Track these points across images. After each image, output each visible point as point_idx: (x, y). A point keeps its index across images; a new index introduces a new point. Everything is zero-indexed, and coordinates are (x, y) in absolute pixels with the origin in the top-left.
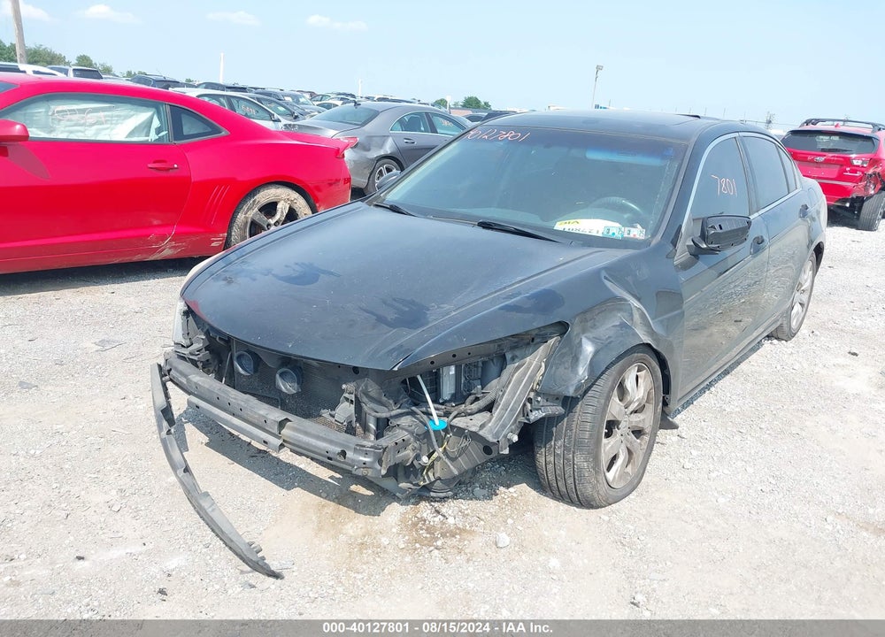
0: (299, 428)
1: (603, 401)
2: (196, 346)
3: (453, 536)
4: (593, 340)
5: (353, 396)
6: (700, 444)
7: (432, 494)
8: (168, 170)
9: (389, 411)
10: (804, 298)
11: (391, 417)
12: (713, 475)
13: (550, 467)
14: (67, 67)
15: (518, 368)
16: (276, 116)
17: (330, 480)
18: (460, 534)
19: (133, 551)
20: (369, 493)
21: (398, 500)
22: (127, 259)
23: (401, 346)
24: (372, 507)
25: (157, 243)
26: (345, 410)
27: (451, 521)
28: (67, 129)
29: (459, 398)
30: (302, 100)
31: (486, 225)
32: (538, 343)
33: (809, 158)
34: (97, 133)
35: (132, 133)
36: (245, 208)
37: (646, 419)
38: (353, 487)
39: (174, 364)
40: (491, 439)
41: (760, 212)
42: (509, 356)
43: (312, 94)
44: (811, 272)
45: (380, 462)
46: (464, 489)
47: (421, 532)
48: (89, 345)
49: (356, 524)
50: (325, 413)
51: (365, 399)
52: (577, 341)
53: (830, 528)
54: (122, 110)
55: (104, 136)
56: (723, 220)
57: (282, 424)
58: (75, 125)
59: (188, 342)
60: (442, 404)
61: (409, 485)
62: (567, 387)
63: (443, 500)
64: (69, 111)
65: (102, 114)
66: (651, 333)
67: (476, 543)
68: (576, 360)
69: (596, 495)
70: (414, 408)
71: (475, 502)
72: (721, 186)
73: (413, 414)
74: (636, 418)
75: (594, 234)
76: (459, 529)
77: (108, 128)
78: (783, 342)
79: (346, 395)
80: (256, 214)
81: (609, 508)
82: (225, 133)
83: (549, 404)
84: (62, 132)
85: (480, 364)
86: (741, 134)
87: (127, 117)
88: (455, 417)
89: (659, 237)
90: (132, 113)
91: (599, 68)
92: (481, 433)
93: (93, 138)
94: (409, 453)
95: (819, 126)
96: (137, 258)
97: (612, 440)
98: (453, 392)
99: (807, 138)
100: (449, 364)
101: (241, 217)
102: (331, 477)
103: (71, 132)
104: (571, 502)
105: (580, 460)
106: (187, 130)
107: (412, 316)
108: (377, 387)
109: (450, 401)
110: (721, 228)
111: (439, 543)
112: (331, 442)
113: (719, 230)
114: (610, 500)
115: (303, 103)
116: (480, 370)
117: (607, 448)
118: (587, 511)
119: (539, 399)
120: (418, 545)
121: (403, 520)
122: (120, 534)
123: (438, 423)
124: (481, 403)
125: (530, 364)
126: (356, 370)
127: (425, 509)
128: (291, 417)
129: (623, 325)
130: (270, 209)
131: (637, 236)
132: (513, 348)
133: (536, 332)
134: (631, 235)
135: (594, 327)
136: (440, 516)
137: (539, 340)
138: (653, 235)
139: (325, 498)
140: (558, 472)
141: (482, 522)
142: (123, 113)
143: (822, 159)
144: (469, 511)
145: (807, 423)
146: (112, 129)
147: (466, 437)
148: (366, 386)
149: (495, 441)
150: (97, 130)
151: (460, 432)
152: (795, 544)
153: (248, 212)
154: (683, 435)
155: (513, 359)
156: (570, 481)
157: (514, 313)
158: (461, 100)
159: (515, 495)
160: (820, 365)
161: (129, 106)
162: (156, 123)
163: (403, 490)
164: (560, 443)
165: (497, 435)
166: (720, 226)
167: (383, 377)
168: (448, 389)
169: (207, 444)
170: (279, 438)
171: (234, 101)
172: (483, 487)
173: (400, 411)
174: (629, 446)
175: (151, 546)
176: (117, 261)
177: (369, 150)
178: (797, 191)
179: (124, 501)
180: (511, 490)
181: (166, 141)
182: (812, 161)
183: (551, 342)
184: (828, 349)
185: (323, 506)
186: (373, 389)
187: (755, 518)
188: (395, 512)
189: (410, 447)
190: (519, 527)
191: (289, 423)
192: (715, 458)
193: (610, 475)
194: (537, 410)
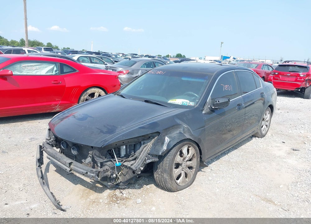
0: (76, 165)
1: (172, 157)
2: (52, 140)
3: (124, 200)
4: (169, 137)
5: (91, 155)
6: (217, 172)
7: (120, 187)
8: (58, 83)
9: (103, 160)
10: (267, 123)
11: (104, 162)
12: (218, 182)
13: (157, 178)
14: (42, 47)
15: (145, 146)
16: (106, 63)
17: (90, 182)
18: (126, 199)
19: (23, 202)
20: (101, 186)
21: (109, 189)
22: (45, 112)
23: (105, 140)
24: (101, 191)
25: (54, 106)
26: (89, 159)
27: (125, 195)
28: (27, 71)
29: (127, 156)
30: (118, 56)
31: (146, 101)
32: (151, 139)
33: (285, 74)
34: (36, 73)
35: (47, 72)
36: (84, 95)
37: (194, 163)
38: (97, 185)
39: (45, 145)
40: (134, 169)
41: (242, 96)
42: (142, 143)
43: (123, 54)
44: (269, 115)
45: (98, 176)
46: (132, 185)
47: (114, 198)
48: (27, 139)
49: (94, 195)
50: (83, 161)
51: (95, 156)
52: (164, 138)
53: (251, 199)
54: (44, 65)
55: (38, 74)
56: (220, 99)
57: (70, 164)
58: (29, 70)
59: (50, 138)
60: (121, 158)
61: (111, 184)
62: (159, 152)
63: (124, 189)
64: (27, 66)
65: (37, 67)
66: (191, 135)
67: (130, 202)
68: (163, 144)
69: (172, 187)
70: (111, 159)
71: (135, 189)
72: (225, 87)
73: (111, 161)
74: (189, 163)
75: (179, 104)
76: (126, 198)
77: (39, 71)
78: (260, 138)
79: (90, 155)
80: (87, 97)
81: (178, 192)
82: (77, 71)
83: (153, 157)
84: (25, 73)
85: (133, 145)
86: (235, 70)
87: (46, 67)
88: (124, 162)
89: (198, 105)
90: (48, 66)
91: (222, 43)
92: (131, 167)
93: (35, 74)
94: (109, 173)
95: (290, 63)
96: (48, 111)
97: (178, 170)
98: (125, 154)
99: (286, 67)
100: (123, 145)
101: (82, 98)
102: (91, 182)
103: (28, 72)
104: (165, 190)
105: (165, 176)
106: (65, 71)
107: (111, 131)
108: (99, 152)
109: (124, 157)
110: (219, 102)
111: (118, 202)
112: (84, 169)
113: (218, 102)
114: (178, 189)
115: (119, 58)
116: (133, 147)
117: (176, 172)
118: (170, 193)
119: (149, 156)
120: (111, 202)
121: (109, 195)
122: (20, 197)
123: (118, 164)
124: (133, 158)
125: (149, 145)
126: (92, 147)
127: (117, 192)
128: (74, 162)
129: (180, 133)
130: (92, 95)
131: (192, 105)
132: (144, 140)
133: (151, 135)
134: (190, 104)
135: (170, 133)
136: (121, 194)
137: (152, 138)
138: (196, 104)
139: (87, 188)
140: (160, 180)
141: (134, 196)
142: (45, 66)
143: (289, 75)
144: (131, 192)
145: (257, 166)
146: (41, 71)
147: (128, 168)
148: (95, 152)
149: (135, 169)
150: (36, 71)
151: (126, 167)
152: (237, 204)
153: (85, 96)
154: (212, 169)
155: (144, 143)
156: (163, 183)
157: (142, 129)
158: (175, 55)
159: (148, 188)
160: (270, 146)
161: (47, 64)
162: (55, 69)
163: (109, 185)
164: (160, 170)
165: (136, 168)
166: (219, 101)
167: (100, 149)
168: (123, 153)
169: (55, 171)
170: (70, 168)
171: (92, 58)
172: (138, 185)
173: (107, 160)
174: (186, 172)
175: (29, 201)
176: (41, 112)
177: (133, 74)
178: (260, 88)
179: (24, 187)
180: (148, 186)
181: (58, 74)
182: (286, 75)
183: (156, 138)
184: (275, 141)
185: (85, 190)
186: (97, 153)
187: (227, 196)
188: (108, 192)
189: (109, 171)
190: (146, 198)
191: (73, 164)
192: (221, 177)
193: (178, 181)
194: (149, 159)
